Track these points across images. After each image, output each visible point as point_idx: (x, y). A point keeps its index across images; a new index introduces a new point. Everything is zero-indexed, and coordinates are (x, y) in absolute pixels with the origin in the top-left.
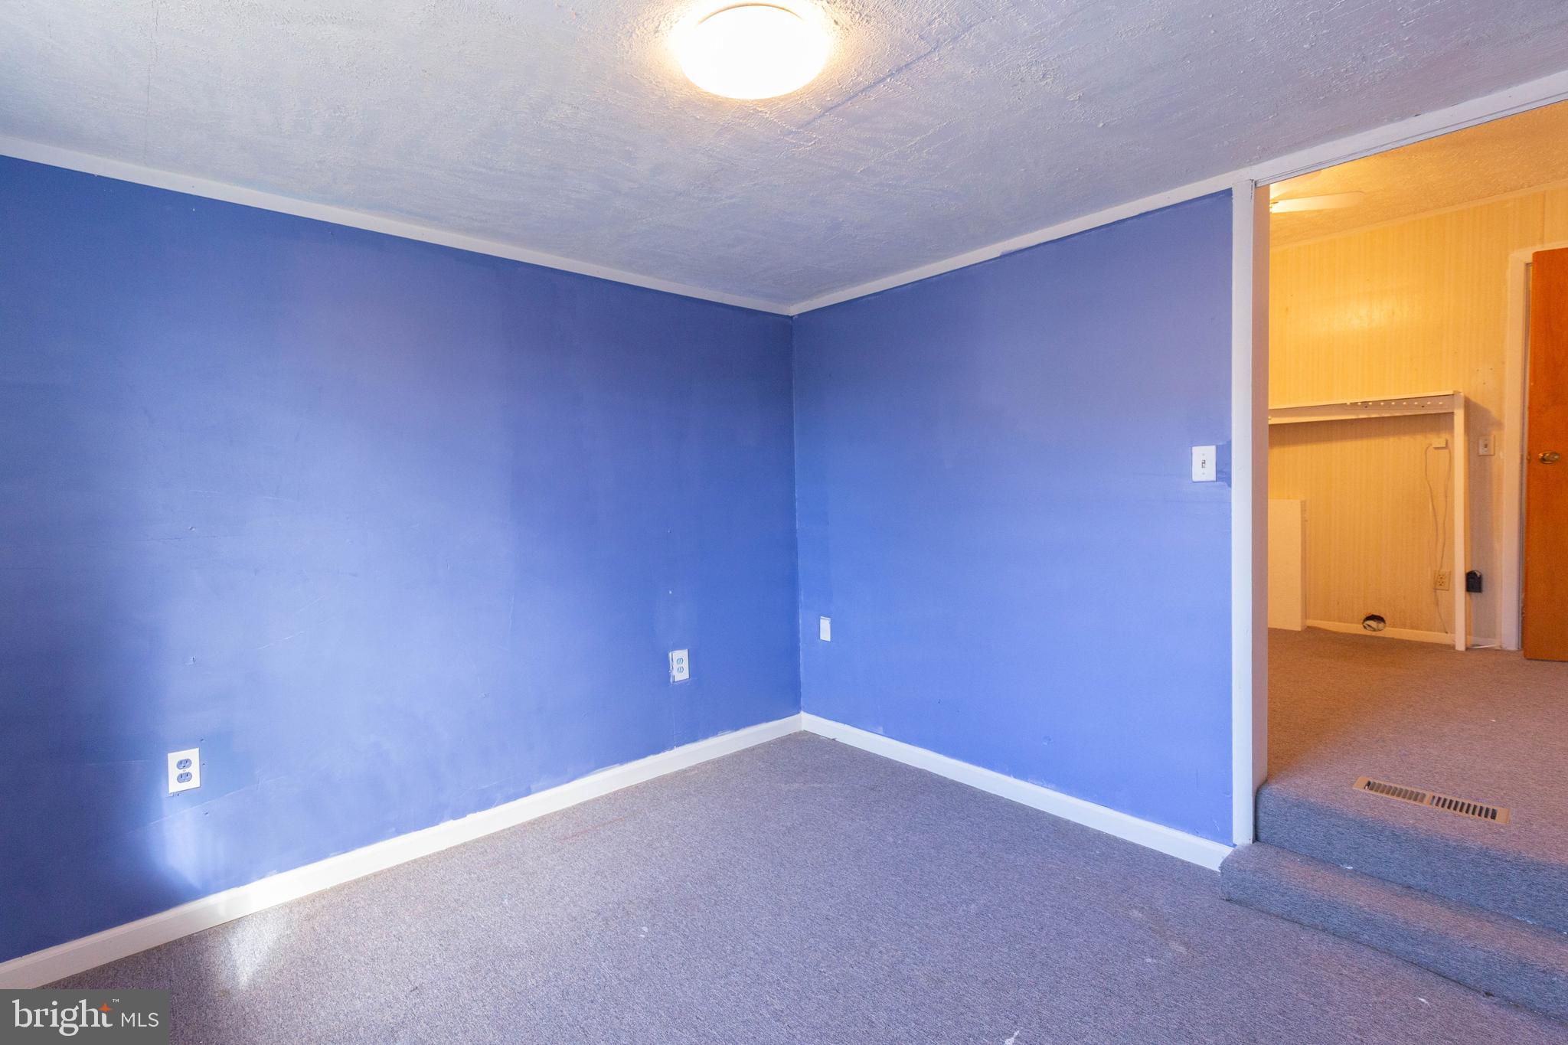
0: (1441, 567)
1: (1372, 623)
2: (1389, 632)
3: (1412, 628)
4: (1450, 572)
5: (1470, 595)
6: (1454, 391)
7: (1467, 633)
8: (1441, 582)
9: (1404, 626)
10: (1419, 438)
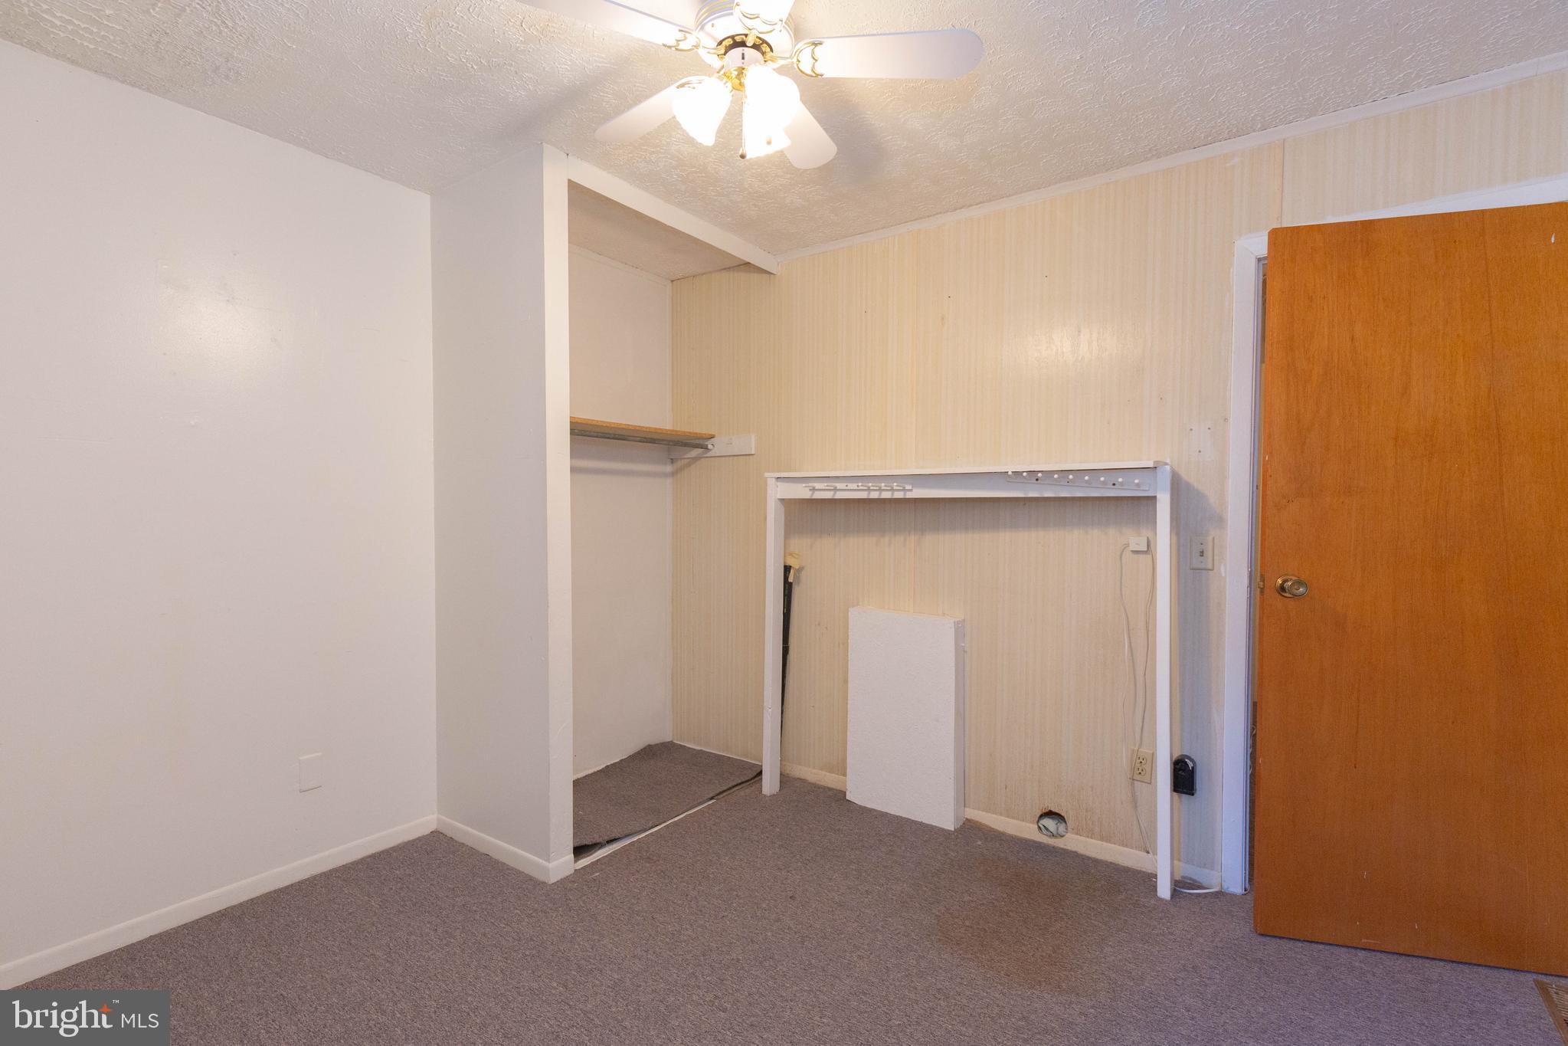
0: (1140, 745)
1: (1049, 823)
2: (1073, 842)
3: (1102, 839)
4: (1153, 754)
5: (1179, 797)
6: (1155, 462)
7: (1174, 856)
8: (1141, 768)
9: (1091, 834)
10: (1112, 531)
